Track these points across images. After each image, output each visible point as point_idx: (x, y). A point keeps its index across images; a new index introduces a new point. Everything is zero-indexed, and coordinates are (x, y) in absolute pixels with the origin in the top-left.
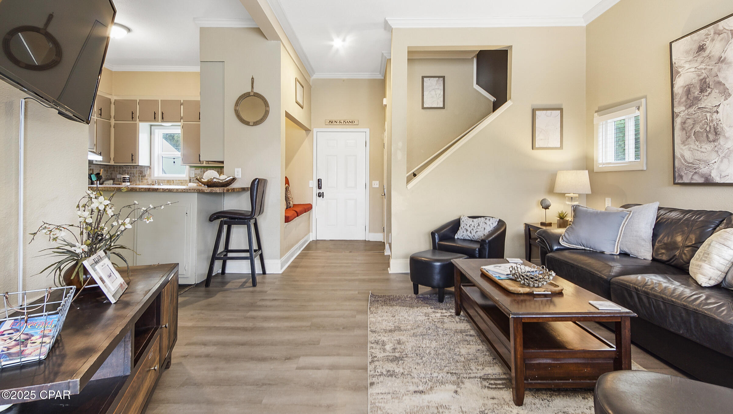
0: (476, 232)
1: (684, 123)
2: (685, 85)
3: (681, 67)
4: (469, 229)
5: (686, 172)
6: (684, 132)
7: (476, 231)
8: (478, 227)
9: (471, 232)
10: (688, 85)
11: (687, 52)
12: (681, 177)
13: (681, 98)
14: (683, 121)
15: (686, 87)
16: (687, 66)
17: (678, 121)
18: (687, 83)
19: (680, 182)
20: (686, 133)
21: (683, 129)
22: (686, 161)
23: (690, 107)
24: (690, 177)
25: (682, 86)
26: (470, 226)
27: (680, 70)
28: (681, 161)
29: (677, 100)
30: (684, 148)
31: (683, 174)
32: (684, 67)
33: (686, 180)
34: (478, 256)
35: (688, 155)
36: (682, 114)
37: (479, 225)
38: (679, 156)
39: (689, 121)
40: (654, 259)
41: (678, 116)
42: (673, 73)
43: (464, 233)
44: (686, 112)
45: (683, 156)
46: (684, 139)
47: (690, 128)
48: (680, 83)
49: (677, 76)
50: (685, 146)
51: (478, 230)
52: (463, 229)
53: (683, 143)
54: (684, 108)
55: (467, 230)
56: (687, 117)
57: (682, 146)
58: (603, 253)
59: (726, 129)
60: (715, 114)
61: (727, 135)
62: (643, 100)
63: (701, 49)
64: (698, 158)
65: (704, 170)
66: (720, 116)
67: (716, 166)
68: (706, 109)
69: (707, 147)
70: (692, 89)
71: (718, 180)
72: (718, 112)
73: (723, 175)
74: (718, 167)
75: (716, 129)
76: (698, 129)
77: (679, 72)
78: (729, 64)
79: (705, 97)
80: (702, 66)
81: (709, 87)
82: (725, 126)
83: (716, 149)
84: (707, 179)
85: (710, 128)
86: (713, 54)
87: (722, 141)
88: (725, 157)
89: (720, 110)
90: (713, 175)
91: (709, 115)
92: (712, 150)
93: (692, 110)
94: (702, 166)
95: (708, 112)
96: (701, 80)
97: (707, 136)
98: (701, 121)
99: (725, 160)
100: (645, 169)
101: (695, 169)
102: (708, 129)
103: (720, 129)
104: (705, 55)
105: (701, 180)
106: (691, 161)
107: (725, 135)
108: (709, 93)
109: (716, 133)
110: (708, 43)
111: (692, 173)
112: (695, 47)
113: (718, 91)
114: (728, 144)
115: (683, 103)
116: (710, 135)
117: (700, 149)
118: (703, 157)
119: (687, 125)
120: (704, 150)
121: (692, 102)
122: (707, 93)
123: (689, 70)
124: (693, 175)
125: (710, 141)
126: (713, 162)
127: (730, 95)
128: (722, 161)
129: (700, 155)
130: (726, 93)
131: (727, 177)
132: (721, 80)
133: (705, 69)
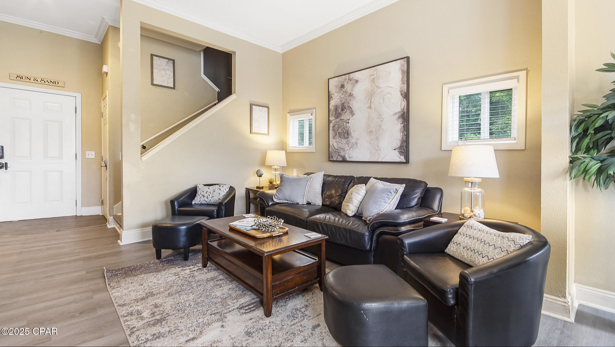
0: (212, 197)
2: (335, 105)
3: (333, 94)
4: (206, 195)
5: (334, 154)
6: (334, 132)
7: (212, 196)
8: (214, 193)
9: (207, 198)
10: (336, 105)
11: (336, 87)
12: (332, 157)
13: (333, 112)
14: (334, 125)
15: (335, 106)
16: (336, 94)
17: (331, 125)
18: (336, 104)
19: (332, 160)
21: (334, 130)
22: (334, 148)
23: (337, 118)
25: (333, 106)
26: (206, 193)
27: (333, 96)
28: (332, 148)
29: (331, 113)
30: (334, 141)
32: (334, 95)
33: (334, 159)
34: (216, 216)
35: (335, 145)
36: (333, 121)
37: (214, 191)
39: (336, 126)
40: (323, 205)
41: (331, 122)
42: (329, 97)
43: (201, 199)
44: (335, 120)
45: (333, 145)
46: (334, 136)
47: (337, 130)
48: (333, 103)
49: (331, 99)
50: (334, 139)
51: (214, 195)
52: (200, 195)
54: (334, 118)
55: (204, 196)
57: (333, 140)
58: (298, 204)
59: (352, 132)
60: (348, 123)
61: (352, 135)
62: (314, 110)
63: (343, 86)
64: (340, 147)
65: (342, 154)
66: (349, 125)
67: (347, 152)
68: (344, 121)
69: (344, 141)
70: (338, 108)
71: (348, 159)
72: (349, 123)
73: (350, 156)
74: (348, 152)
75: (348, 132)
76: (340, 131)
77: (332, 97)
78: (354, 98)
79: (344, 114)
80: (343, 96)
81: (345, 109)
82: (351, 130)
83: (348, 142)
84: (343, 158)
85: (345, 131)
86: (347, 90)
87: (350, 138)
88: (351, 147)
89: (349, 122)
90: (346, 156)
91: (345, 123)
92: (346, 143)
93: (337, 120)
94: (341, 151)
95: (344, 122)
96: (342, 104)
97: (344, 135)
98: (342, 127)
99: (351, 149)
100: (315, 152)
101: (339, 153)
102: (344, 131)
103: (349, 132)
104: (344, 90)
105: (341, 159)
106: (337, 148)
107: (351, 136)
108: (345, 112)
109: (348, 134)
110: (345, 84)
111: (337, 155)
112: (340, 85)
113: (349, 111)
114: (353, 141)
115: (333, 115)
116: (345, 135)
117: (341, 142)
118: (342, 146)
119: (335, 128)
120: (343, 143)
121: (338, 115)
122: (344, 112)
123: (337, 97)
124: (337, 157)
125: (345, 138)
126: (346, 149)
127: (354, 114)
128: (350, 149)
129: (341, 146)
130: (352, 113)
131: (352, 158)
132: (351, 105)
133: (344, 98)
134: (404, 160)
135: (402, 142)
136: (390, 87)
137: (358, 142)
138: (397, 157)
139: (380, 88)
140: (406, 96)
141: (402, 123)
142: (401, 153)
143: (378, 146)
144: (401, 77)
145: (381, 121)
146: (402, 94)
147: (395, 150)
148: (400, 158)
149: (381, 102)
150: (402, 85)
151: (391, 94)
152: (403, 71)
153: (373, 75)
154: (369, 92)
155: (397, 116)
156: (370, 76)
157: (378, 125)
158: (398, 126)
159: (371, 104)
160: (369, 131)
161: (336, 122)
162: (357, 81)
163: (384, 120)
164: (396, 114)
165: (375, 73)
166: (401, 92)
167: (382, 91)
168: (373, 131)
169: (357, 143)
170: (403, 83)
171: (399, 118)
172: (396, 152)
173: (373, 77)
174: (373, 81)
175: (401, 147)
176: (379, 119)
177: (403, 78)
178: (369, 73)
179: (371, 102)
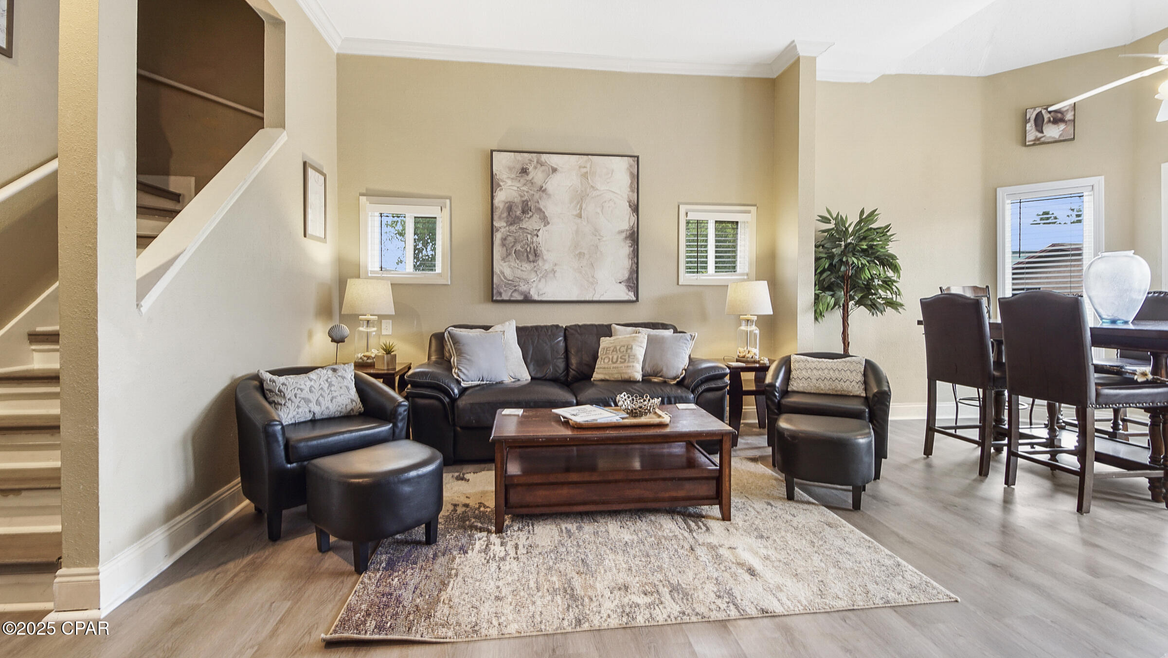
0: (331, 401)
1: (505, 239)
2: (506, 201)
3: (503, 181)
4: (313, 397)
5: (505, 289)
6: (505, 248)
7: (330, 396)
8: (333, 389)
9: (318, 403)
10: (510, 202)
11: (510, 169)
12: (500, 294)
13: (502, 213)
14: (504, 237)
15: (507, 203)
16: (509, 182)
17: (498, 237)
18: (509, 200)
19: (499, 298)
20: (507, 250)
21: (503, 245)
22: (505, 278)
23: (511, 224)
24: (510, 294)
25: (503, 201)
26: (311, 391)
27: (501, 184)
28: (500, 277)
29: (497, 213)
30: (504, 264)
31: (502, 291)
32: (505, 182)
33: (505, 297)
35: (508, 272)
36: (503, 230)
37: (330, 385)
38: (499, 272)
39: (510, 238)
41: (497, 230)
42: (493, 184)
43: (300, 410)
44: (507, 228)
45: (502, 273)
46: (505, 255)
47: (511, 245)
48: (501, 197)
49: (498, 189)
50: (505, 262)
51: (335, 394)
52: (297, 401)
53: (503, 259)
54: (505, 225)
55: (307, 401)
56: (508, 234)
57: (502, 263)
59: (545, 252)
60: (536, 237)
61: (545, 258)
62: (448, 201)
63: (524, 171)
64: (519, 276)
65: (523, 288)
66: (539, 239)
67: (534, 285)
68: (527, 231)
69: (527, 266)
70: (514, 208)
71: (536, 297)
72: (538, 236)
73: (541, 293)
74: (537, 286)
75: (535, 251)
76: (519, 247)
77: (500, 186)
78: (549, 196)
79: (527, 219)
80: (525, 188)
81: (531, 211)
82: (543, 249)
83: (535, 269)
84: (526, 296)
85: (530, 249)
86: (535, 180)
87: (540, 262)
88: (542, 277)
89: (540, 234)
90: (532, 293)
91: (529, 236)
92: (532, 270)
93: (513, 228)
94: (521, 284)
95: (528, 233)
96: (523, 202)
97: (527, 256)
98: (522, 241)
99: (543, 280)
100: (449, 283)
101: (515, 286)
102: (528, 250)
103: (539, 252)
104: (527, 179)
105: (520, 298)
106: (511, 279)
107: (543, 258)
108: (531, 217)
109: (536, 255)
110: (531, 169)
111: (511, 291)
112: (519, 167)
113: (538, 216)
114: (545, 266)
115: (503, 218)
116: (529, 256)
117: (520, 268)
118: (524, 275)
119: (507, 242)
120: (525, 269)
121: (513, 220)
122: (529, 216)
123: (511, 187)
124: (512, 293)
125: (530, 262)
126: (532, 280)
127: (548, 223)
128: (540, 281)
129: (519, 273)
130: (545, 220)
131: (544, 295)
132: (542, 207)
133: (527, 192)
134: (633, 297)
135: (631, 273)
136: (613, 192)
137: (556, 268)
138: (624, 294)
139: (597, 189)
140: (636, 209)
141: (631, 247)
142: (629, 288)
143: (593, 277)
144: (630, 181)
145: (599, 239)
146: (630, 206)
147: (620, 283)
148: (627, 294)
149: (599, 210)
150: (631, 193)
151: (615, 203)
152: (632, 174)
153: (585, 167)
154: (577, 191)
155: (624, 235)
156: (580, 167)
157: (593, 245)
158: (625, 250)
159: (581, 211)
160: (577, 253)
161: (509, 232)
162: (554, 170)
163: (604, 239)
164: (622, 232)
165: (588, 166)
166: (629, 202)
167: (600, 195)
168: (584, 254)
169: (554, 272)
170: (633, 191)
171: (626, 238)
172: (623, 287)
173: (584, 170)
174: (585, 176)
175: (629, 280)
176: (596, 236)
177: (632, 183)
178: (577, 162)
179: (581, 208)
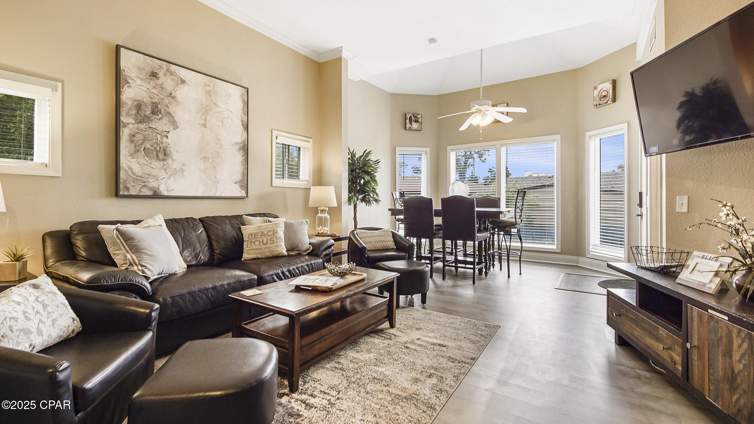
1: (133, 136)
2: (135, 99)
3: (131, 79)
5: (133, 184)
6: (133, 145)
10: (138, 101)
11: (140, 69)
12: (128, 189)
13: (129, 109)
14: (132, 134)
15: (136, 101)
16: (139, 82)
17: (125, 132)
18: (138, 98)
19: (125, 193)
20: (135, 147)
21: (131, 141)
22: (134, 174)
23: (140, 122)
24: (138, 189)
25: (131, 99)
27: (130, 81)
28: (128, 173)
29: (124, 109)
30: (132, 160)
31: (130, 186)
32: (134, 80)
33: (133, 192)
35: (136, 168)
36: (131, 126)
38: (126, 168)
39: (138, 135)
41: (124, 126)
44: (136, 125)
45: (130, 169)
46: (133, 152)
47: (140, 142)
48: (129, 93)
49: (126, 86)
50: (133, 158)
53: (131, 155)
54: (134, 122)
56: (137, 131)
57: (130, 158)
59: (174, 153)
60: (165, 138)
61: (174, 157)
62: (60, 85)
63: (154, 75)
64: (148, 173)
65: (153, 184)
66: (169, 140)
67: (164, 182)
68: (157, 131)
69: (156, 164)
70: (143, 107)
71: (165, 193)
72: (167, 137)
73: (170, 189)
74: (166, 183)
75: (164, 150)
76: (148, 145)
77: (128, 83)
78: (178, 103)
79: (156, 120)
80: (154, 91)
81: (160, 113)
82: (172, 150)
83: (165, 167)
84: (155, 192)
85: (160, 148)
86: (164, 86)
87: (169, 161)
88: (171, 175)
89: (169, 135)
90: (161, 189)
91: (159, 136)
92: (161, 168)
93: (142, 126)
94: (151, 181)
95: (158, 133)
96: (153, 103)
97: (157, 155)
98: (152, 140)
99: (172, 178)
100: (61, 176)
101: (144, 182)
102: (158, 149)
103: (168, 152)
104: (157, 83)
105: (149, 193)
106: (140, 175)
107: (172, 158)
108: (160, 119)
109: (165, 154)
110: (161, 74)
111: (140, 186)
112: (148, 69)
113: (168, 120)
114: (174, 165)
115: (132, 115)
116: (159, 154)
117: (150, 165)
118: (154, 172)
119: (136, 139)
120: (154, 167)
121: (142, 119)
122: (158, 117)
123: (140, 87)
124: (141, 188)
125: (160, 160)
126: (162, 177)
127: (177, 127)
128: (169, 178)
129: (148, 170)
130: (174, 124)
131: (173, 191)
132: (171, 112)
133: (157, 95)
134: (245, 194)
135: (243, 176)
136: (230, 111)
137: (184, 168)
138: (238, 192)
139: (219, 106)
140: (246, 128)
141: (243, 156)
142: (241, 186)
143: (215, 177)
144: (242, 106)
145: (220, 147)
146: (243, 125)
147: (236, 183)
148: (241, 192)
149: (220, 124)
150: (243, 115)
151: (232, 120)
152: (243, 100)
153: (209, 86)
154: (203, 105)
155: (238, 146)
156: (205, 85)
157: (216, 152)
158: (239, 157)
159: (206, 122)
160: (202, 156)
161: (137, 129)
162: (183, 82)
163: (224, 148)
164: (237, 144)
165: (212, 85)
166: (242, 121)
167: (221, 112)
168: (208, 157)
169: (182, 171)
170: (244, 114)
171: (240, 149)
172: (237, 187)
173: (209, 88)
174: (209, 92)
175: (242, 181)
176: (217, 144)
177: (244, 108)
178: (203, 80)
179: (206, 120)
